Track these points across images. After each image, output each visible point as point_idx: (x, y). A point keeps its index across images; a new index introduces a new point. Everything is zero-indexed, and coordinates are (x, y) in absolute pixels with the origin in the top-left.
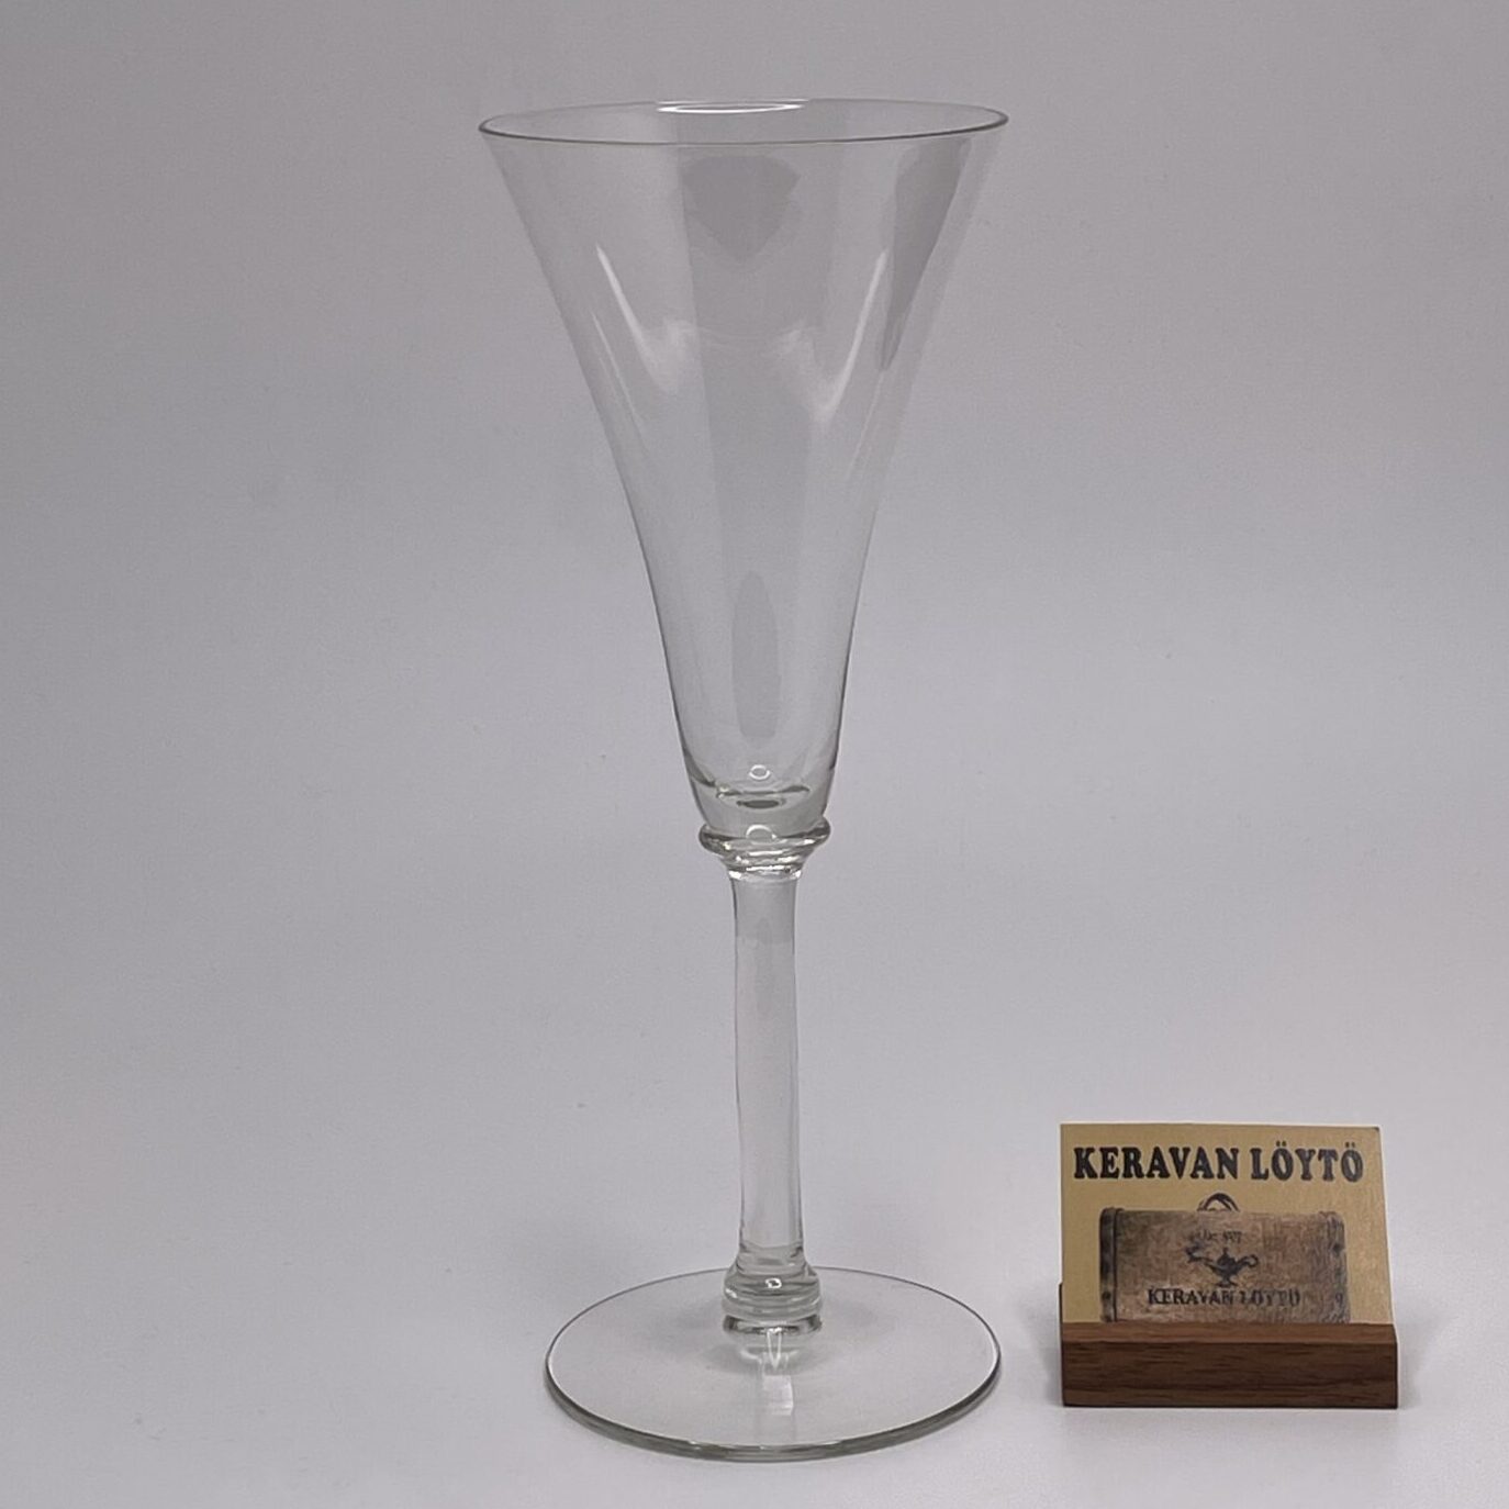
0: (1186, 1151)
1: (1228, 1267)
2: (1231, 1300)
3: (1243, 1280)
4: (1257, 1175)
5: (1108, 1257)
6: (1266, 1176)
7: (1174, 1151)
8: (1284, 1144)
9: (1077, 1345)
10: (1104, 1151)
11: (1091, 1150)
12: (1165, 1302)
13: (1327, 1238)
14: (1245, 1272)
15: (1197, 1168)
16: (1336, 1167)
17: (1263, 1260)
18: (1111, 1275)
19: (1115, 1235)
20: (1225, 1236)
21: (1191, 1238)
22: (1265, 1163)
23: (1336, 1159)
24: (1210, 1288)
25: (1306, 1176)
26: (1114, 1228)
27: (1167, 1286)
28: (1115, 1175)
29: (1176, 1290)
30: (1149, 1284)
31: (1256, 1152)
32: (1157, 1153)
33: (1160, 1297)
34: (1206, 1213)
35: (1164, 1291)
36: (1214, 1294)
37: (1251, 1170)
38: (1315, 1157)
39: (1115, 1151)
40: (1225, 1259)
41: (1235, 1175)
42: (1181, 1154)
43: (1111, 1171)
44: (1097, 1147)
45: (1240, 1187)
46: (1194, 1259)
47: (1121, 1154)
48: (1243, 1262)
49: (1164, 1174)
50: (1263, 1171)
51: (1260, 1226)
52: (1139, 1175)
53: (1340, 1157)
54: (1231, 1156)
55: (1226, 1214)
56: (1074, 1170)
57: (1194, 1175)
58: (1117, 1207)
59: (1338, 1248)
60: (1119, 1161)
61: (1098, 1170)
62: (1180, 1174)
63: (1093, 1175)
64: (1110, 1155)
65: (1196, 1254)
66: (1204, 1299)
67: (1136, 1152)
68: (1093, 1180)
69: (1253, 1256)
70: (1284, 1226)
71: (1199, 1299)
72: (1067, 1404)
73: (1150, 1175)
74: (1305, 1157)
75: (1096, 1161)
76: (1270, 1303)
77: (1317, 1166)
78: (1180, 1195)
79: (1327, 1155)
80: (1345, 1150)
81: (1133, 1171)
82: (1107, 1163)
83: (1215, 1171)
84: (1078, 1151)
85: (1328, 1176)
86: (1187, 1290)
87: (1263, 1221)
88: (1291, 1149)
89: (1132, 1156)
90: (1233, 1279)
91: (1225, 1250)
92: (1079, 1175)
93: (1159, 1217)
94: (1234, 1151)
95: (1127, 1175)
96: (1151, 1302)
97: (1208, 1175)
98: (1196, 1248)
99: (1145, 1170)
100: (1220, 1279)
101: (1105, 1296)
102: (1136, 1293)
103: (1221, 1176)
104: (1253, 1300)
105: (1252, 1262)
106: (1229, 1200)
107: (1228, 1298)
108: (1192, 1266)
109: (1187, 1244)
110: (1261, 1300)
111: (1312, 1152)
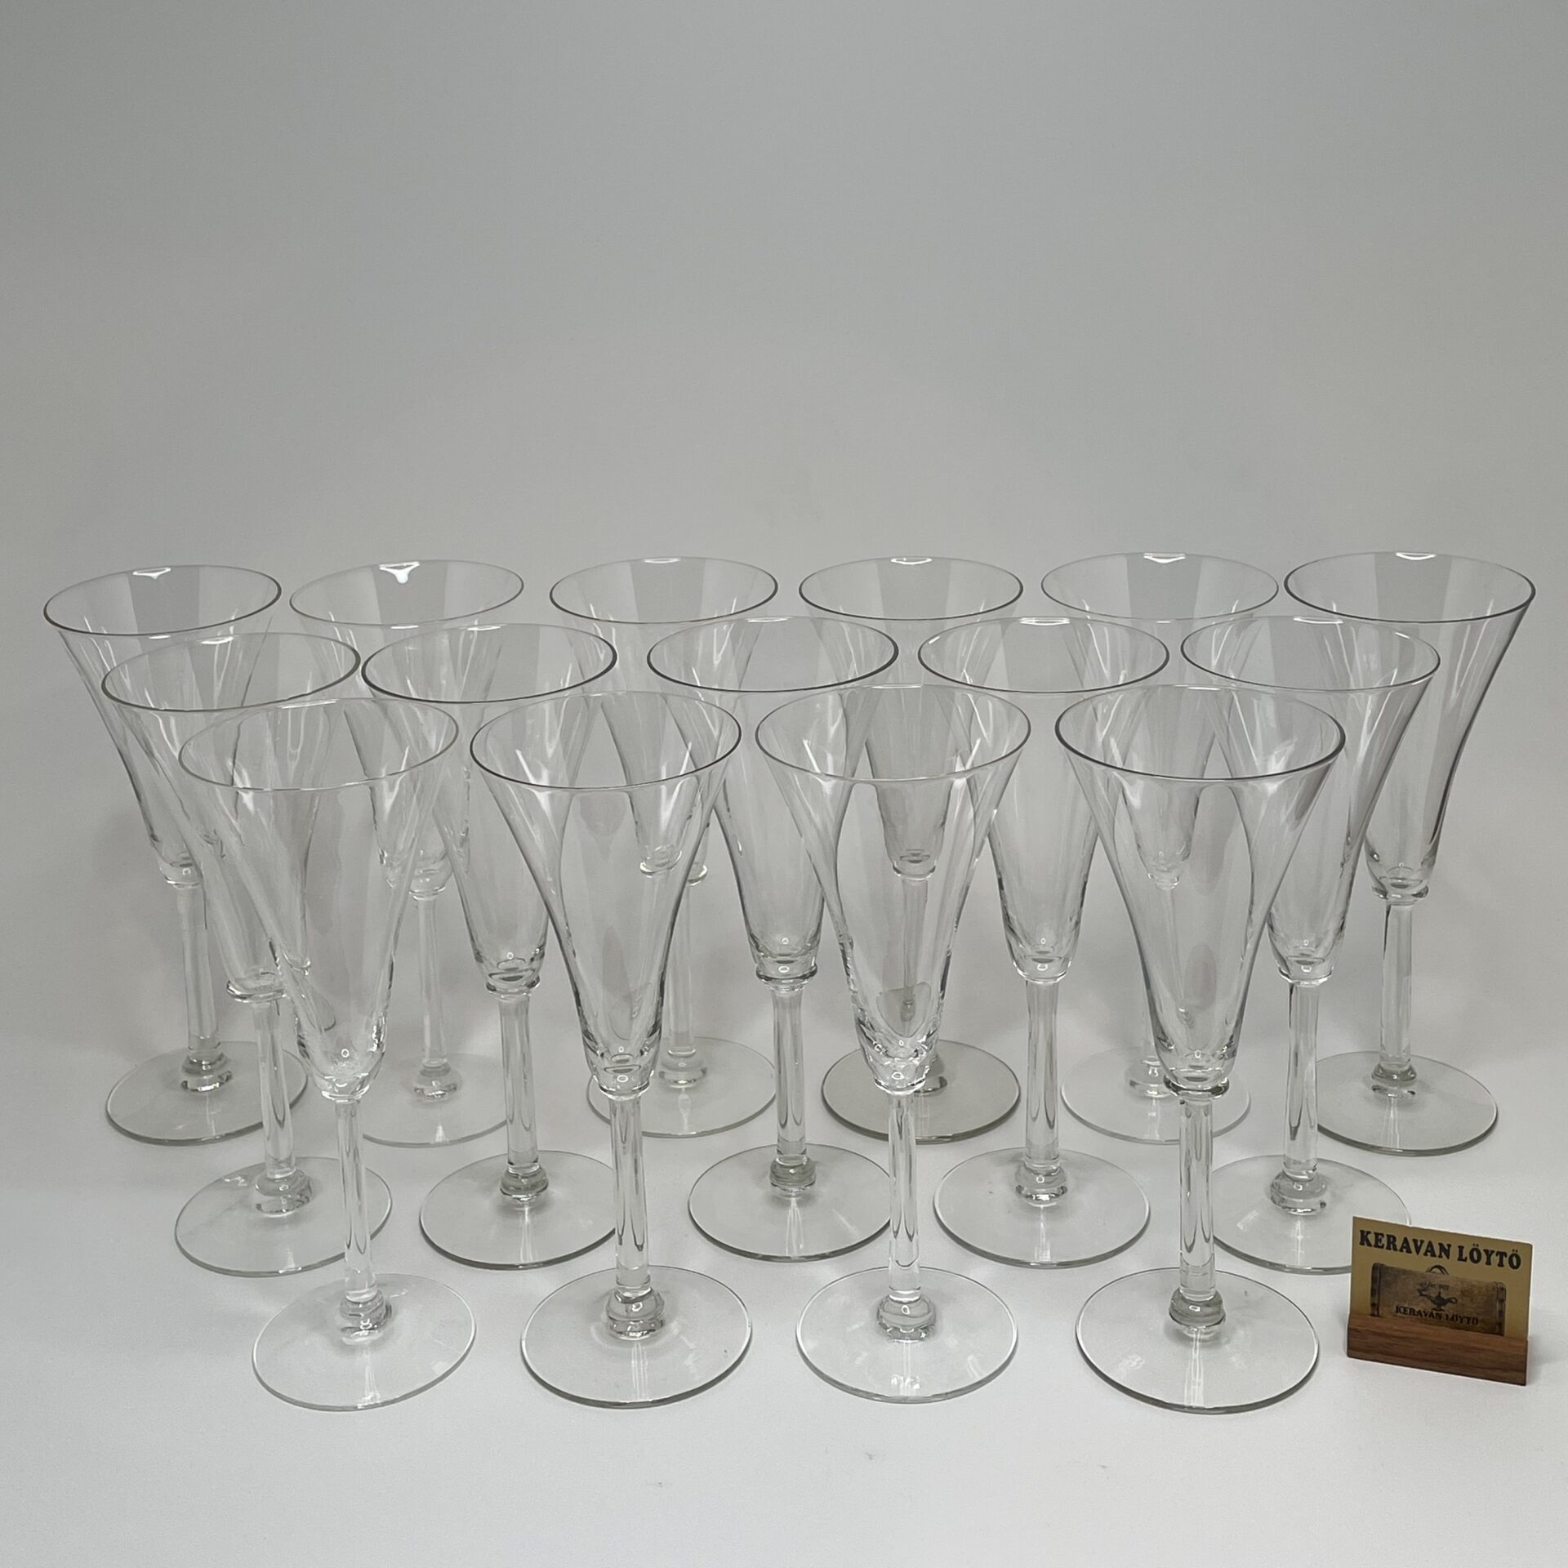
0: (1422, 1242)
1: (1440, 1301)
2: (1440, 1318)
3: (1448, 1309)
4: (1460, 1259)
5: (1376, 1287)
6: (1465, 1260)
7: (1415, 1241)
8: (1478, 1245)
9: (1356, 1330)
10: (1377, 1235)
11: (1369, 1233)
12: (1404, 1313)
13: (1499, 1293)
14: (1449, 1305)
15: (1427, 1251)
16: (1506, 1260)
17: (1460, 1301)
18: (1377, 1296)
19: (1380, 1277)
20: (1440, 1286)
21: (1421, 1285)
22: (1466, 1254)
23: (1506, 1256)
24: (1430, 1311)
25: (1488, 1263)
26: (1378, 1271)
27: (1406, 1306)
28: (1382, 1247)
29: (1411, 1309)
30: (1396, 1303)
31: (1461, 1248)
32: (1406, 1240)
33: (1402, 1310)
34: (1429, 1273)
35: (1405, 1308)
36: (1432, 1313)
37: (1458, 1256)
38: (1494, 1255)
39: (1382, 1235)
40: (1439, 1297)
41: (1448, 1257)
42: (1419, 1243)
43: (1380, 1245)
44: (1373, 1232)
45: (1451, 1263)
46: (1422, 1295)
47: (1385, 1237)
48: (1449, 1300)
49: (1409, 1251)
50: (1464, 1257)
51: (1459, 1283)
52: (1395, 1249)
53: (1508, 1256)
54: (1447, 1248)
55: (1442, 1276)
56: (1359, 1240)
57: (1425, 1254)
58: (1382, 1263)
59: (1502, 1301)
60: (1384, 1241)
61: (1373, 1242)
62: (1418, 1252)
63: (1369, 1245)
64: (1380, 1237)
65: (1424, 1293)
66: (1426, 1315)
67: (1394, 1238)
68: (1369, 1248)
69: (1454, 1298)
70: (1473, 1286)
71: (1423, 1314)
72: (1350, 1355)
73: (1401, 1250)
74: (1489, 1254)
75: (1371, 1238)
76: (1461, 1322)
77: (1495, 1259)
78: (1417, 1263)
79: (1502, 1254)
80: (1512, 1252)
81: (1392, 1246)
82: (1377, 1240)
83: (1437, 1253)
84: (1362, 1232)
85: (1501, 1264)
86: (1417, 1309)
87: (1462, 1282)
88: (1481, 1249)
89: (1392, 1239)
90: (1442, 1308)
91: (1440, 1293)
92: (1362, 1244)
93: (1405, 1272)
94: (1449, 1246)
95: (1388, 1248)
96: (1397, 1312)
97: (1433, 1255)
98: (1424, 1290)
99: (1399, 1247)
100: (1435, 1306)
101: (1373, 1305)
102: (1389, 1306)
103: (1440, 1256)
104: (1452, 1319)
105: (1454, 1300)
106: (1443, 1268)
107: (1440, 1316)
108: (1421, 1298)
109: (1419, 1287)
110: (1457, 1320)
111: (1493, 1252)
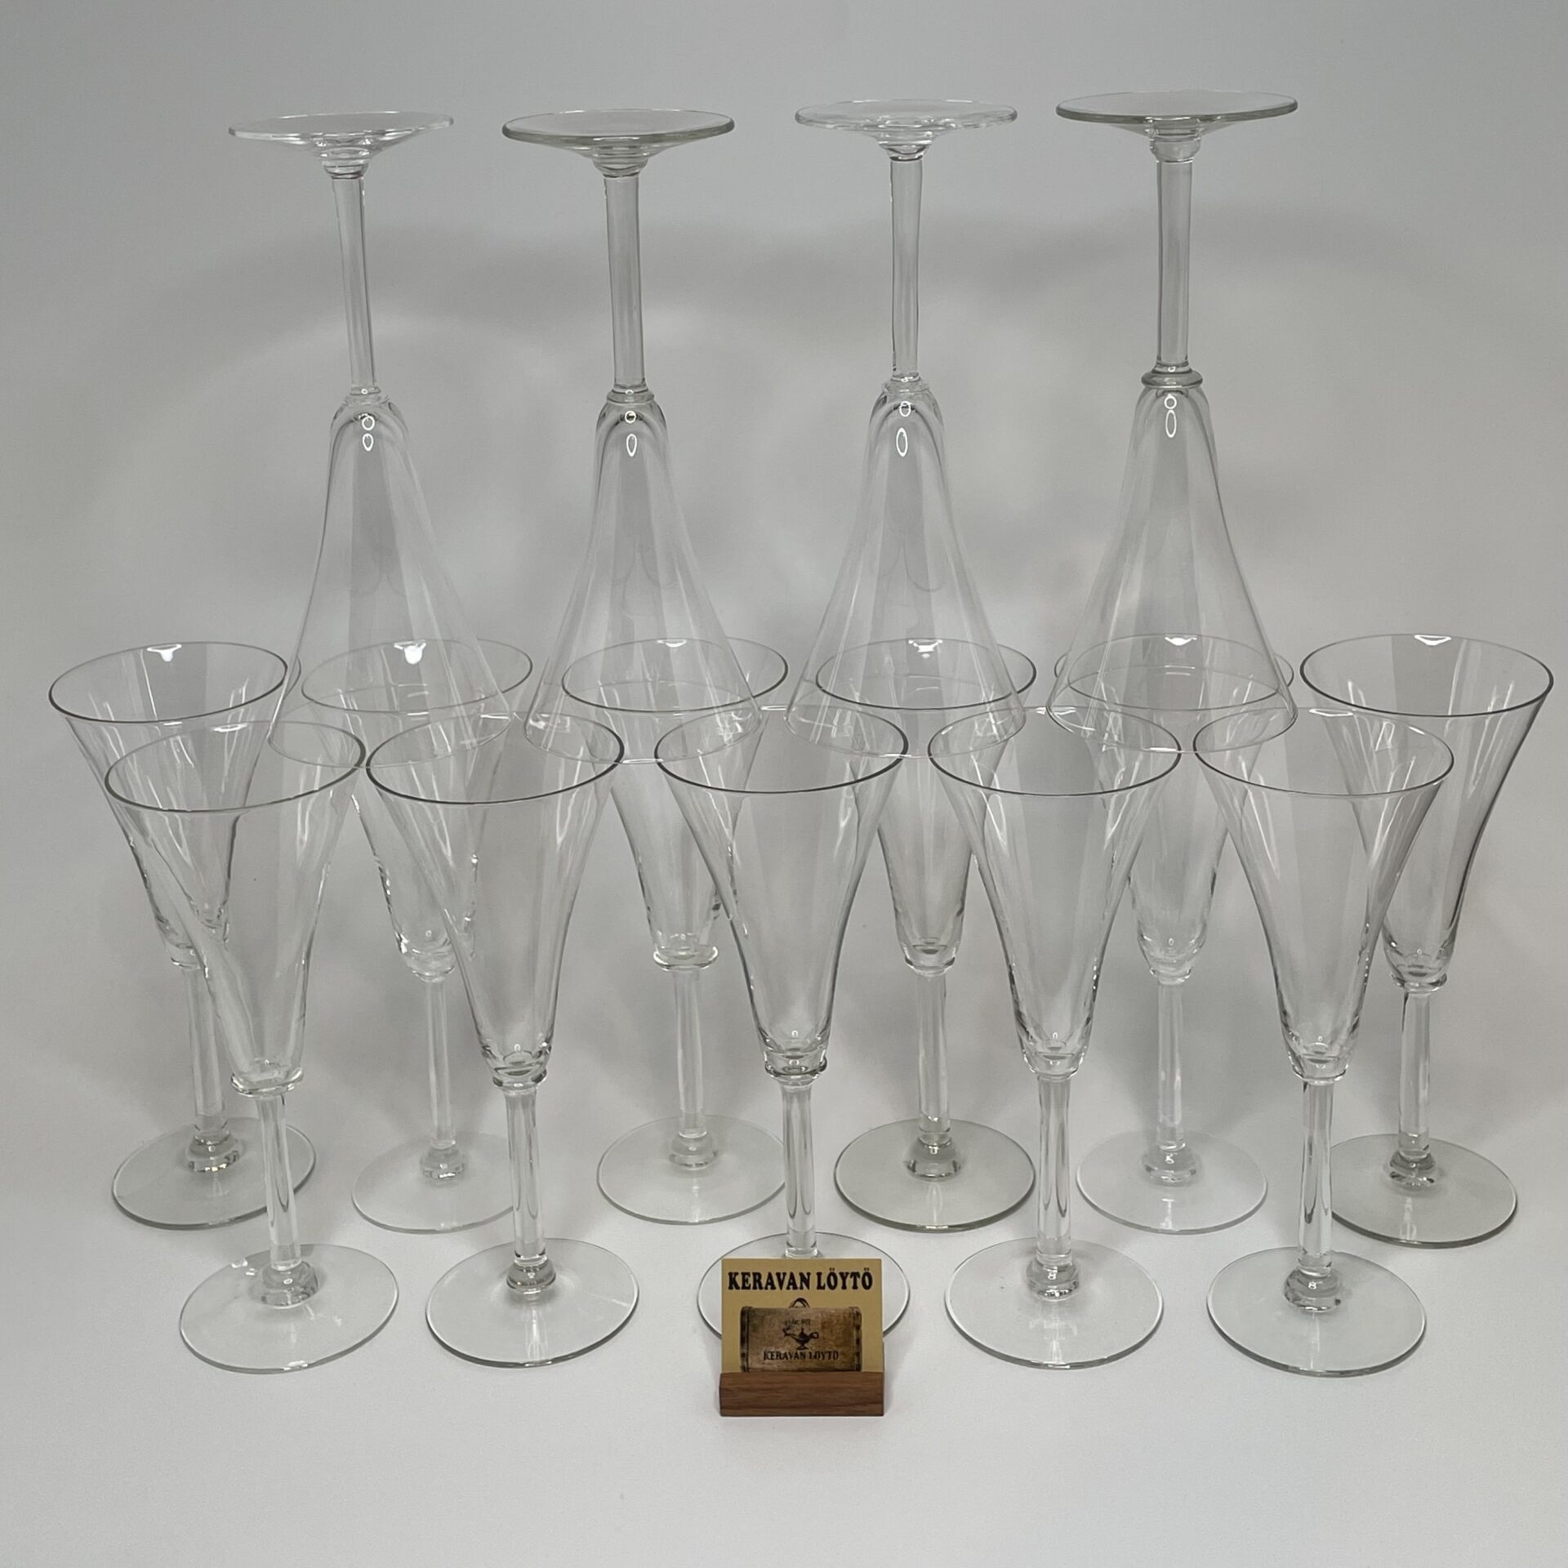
0: (785, 1274)
1: (804, 1339)
2: (804, 1357)
3: (811, 1346)
4: (820, 1287)
5: (745, 1334)
6: (823, 1288)
7: (778, 1275)
8: (834, 1269)
9: (727, 1390)
10: (744, 1274)
11: (736, 1274)
12: (772, 1359)
13: (853, 1320)
14: (812, 1341)
15: (790, 1284)
16: (859, 1281)
17: (821, 1334)
18: (746, 1344)
19: (748, 1321)
20: (803, 1321)
21: (786, 1323)
22: (824, 1281)
23: (859, 1277)
24: (795, 1352)
25: (844, 1287)
26: (747, 1315)
27: (773, 1350)
28: (749, 1288)
29: (777, 1352)
30: (764, 1349)
31: (819, 1275)
32: (770, 1276)
33: (769, 1355)
34: (792, 1309)
35: (772, 1353)
36: (797, 1354)
37: (816, 1285)
38: (849, 1276)
39: (748, 1274)
40: (802, 1334)
41: (808, 1287)
42: (782, 1277)
43: (747, 1285)
44: (740, 1272)
45: (810, 1294)
46: (786, 1335)
47: (752, 1276)
48: (811, 1336)
49: (773, 1288)
50: (822, 1285)
51: (820, 1315)
52: (761, 1288)
53: (861, 1276)
54: (806, 1277)
55: (804, 1309)
56: (728, 1285)
57: (788, 1288)
58: (749, 1305)
59: (858, 1327)
60: (751, 1280)
61: (740, 1285)
62: (781, 1288)
63: (737, 1288)
64: (746, 1276)
65: (788, 1332)
66: (791, 1357)
67: (759, 1275)
68: (738, 1291)
69: (816, 1333)
70: (832, 1315)
71: (789, 1356)
72: (723, 1414)
73: (766, 1288)
74: (844, 1276)
75: (739, 1280)
76: (824, 1358)
77: (850, 1281)
78: (778, 1299)
79: (855, 1275)
80: (864, 1272)
81: (757, 1285)
82: (745, 1281)
83: (798, 1285)
84: (730, 1274)
85: (855, 1287)
86: (783, 1352)
87: (822, 1313)
88: (837, 1272)
89: (757, 1277)
90: (806, 1345)
91: (803, 1329)
92: (731, 1288)
93: (770, 1312)
94: (809, 1274)
95: (755, 1288)
96: (765, 1359)
97: (795, 1288)
98: (788, 1329)
99: (764, 1285)
100: (799, 1345)
101: (743, 1355)
102: (758, 1354)
103: (802, 1288)
104: (815, 1357)
105: (815, 1335)
106: (805, 1302)
107: (803, 1355)
108: (787, 1337)
109: (783, 1326)
110: (819, 1357)
111: (847, 1274)
